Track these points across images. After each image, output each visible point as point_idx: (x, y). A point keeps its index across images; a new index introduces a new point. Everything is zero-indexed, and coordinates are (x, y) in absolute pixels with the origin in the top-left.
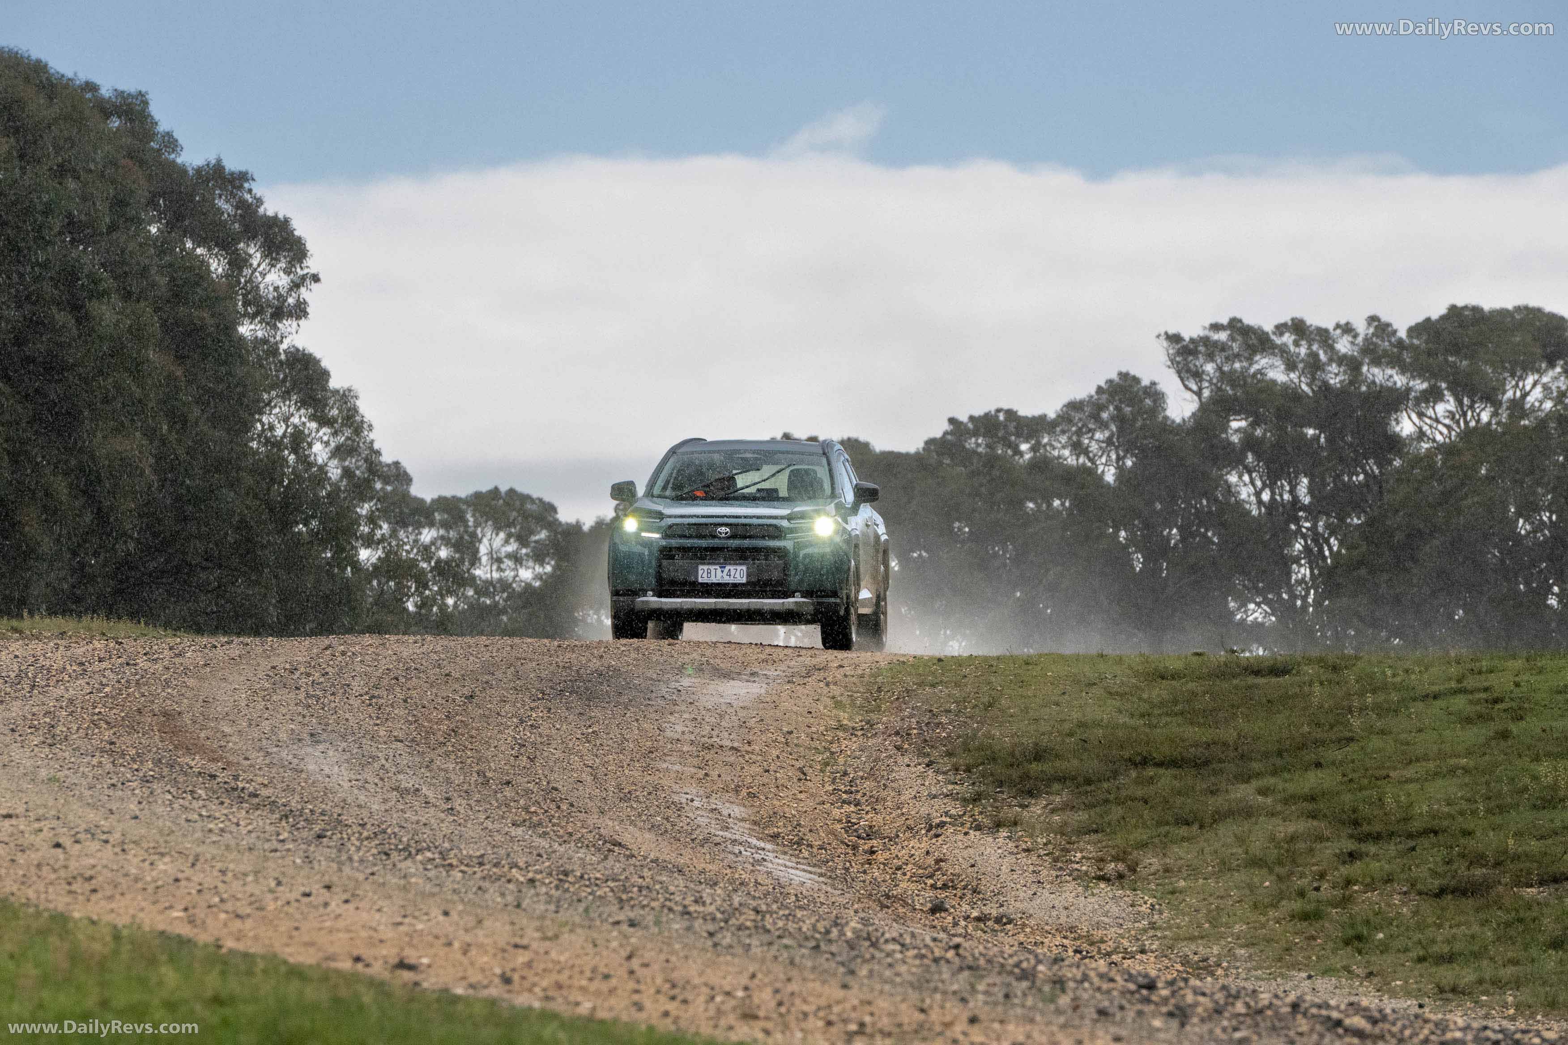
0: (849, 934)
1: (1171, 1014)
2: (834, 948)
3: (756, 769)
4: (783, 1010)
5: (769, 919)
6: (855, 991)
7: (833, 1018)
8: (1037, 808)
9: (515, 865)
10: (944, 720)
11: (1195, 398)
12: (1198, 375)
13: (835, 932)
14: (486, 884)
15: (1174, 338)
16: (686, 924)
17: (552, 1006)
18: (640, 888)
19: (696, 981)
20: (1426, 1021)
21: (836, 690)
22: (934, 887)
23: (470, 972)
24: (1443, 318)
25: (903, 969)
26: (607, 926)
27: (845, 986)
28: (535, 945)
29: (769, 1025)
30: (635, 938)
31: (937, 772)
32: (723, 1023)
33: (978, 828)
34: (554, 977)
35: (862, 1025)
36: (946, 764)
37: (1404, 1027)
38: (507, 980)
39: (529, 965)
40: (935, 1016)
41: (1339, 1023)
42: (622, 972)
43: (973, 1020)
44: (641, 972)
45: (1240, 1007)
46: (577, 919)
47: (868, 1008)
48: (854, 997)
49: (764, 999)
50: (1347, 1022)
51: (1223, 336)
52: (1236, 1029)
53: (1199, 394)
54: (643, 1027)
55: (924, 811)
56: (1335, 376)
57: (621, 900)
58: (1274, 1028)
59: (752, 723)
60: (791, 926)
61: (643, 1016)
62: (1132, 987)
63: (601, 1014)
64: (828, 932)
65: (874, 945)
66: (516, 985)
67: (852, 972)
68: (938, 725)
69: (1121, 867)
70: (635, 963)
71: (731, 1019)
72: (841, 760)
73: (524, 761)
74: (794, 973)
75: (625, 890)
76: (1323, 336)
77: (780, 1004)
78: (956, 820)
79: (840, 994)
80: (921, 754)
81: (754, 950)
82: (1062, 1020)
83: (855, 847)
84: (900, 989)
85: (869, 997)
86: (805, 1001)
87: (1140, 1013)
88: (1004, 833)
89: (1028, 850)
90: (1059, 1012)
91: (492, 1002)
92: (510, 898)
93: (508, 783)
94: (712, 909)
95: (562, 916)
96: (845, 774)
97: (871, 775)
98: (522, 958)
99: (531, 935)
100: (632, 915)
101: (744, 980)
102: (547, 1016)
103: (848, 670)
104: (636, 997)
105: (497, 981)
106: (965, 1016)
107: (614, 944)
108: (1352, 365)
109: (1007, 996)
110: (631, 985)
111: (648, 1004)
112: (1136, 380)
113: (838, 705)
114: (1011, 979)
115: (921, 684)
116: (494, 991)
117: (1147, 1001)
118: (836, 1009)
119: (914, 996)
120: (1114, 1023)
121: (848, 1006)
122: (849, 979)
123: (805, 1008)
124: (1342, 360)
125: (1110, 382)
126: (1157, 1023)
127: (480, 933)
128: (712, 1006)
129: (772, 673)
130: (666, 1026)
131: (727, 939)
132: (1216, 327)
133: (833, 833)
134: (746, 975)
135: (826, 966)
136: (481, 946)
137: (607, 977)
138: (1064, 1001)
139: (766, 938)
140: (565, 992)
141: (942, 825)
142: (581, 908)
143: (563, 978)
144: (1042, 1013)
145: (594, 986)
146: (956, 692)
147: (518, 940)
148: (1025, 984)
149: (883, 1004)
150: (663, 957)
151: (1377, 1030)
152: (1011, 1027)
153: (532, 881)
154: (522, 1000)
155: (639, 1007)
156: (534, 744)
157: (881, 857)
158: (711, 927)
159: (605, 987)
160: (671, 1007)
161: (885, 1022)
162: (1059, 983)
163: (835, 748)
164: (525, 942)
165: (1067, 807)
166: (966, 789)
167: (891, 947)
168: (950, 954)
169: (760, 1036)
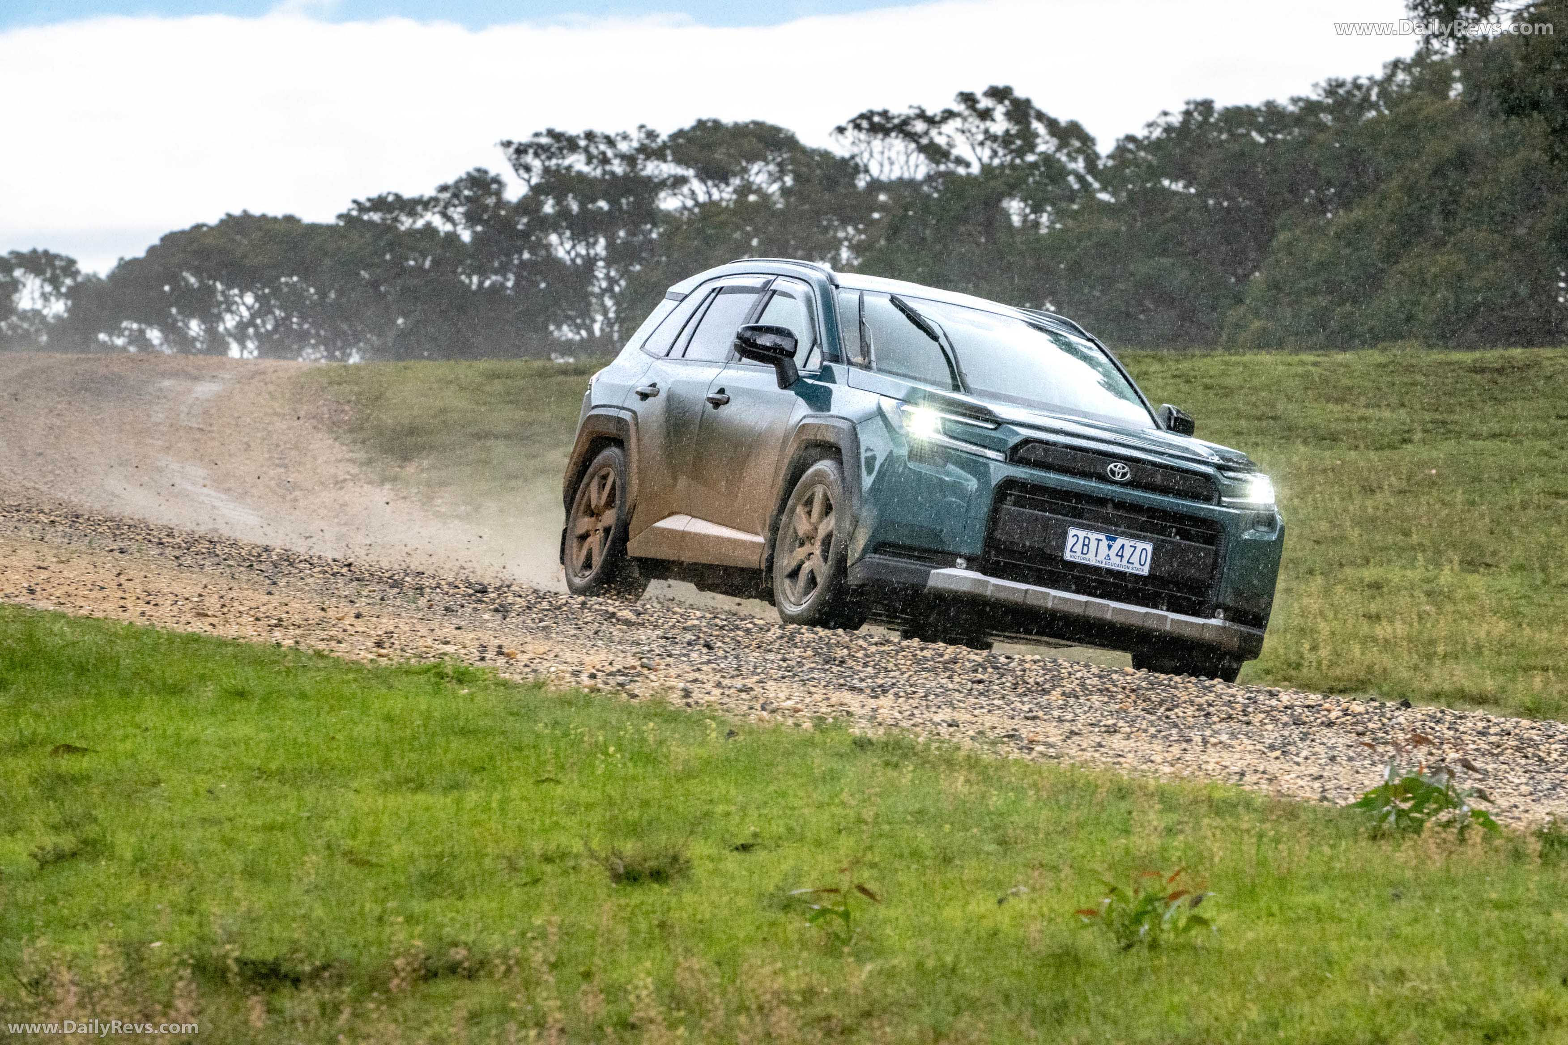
0: (275, 557)
1: (496, 610)
2: (263, 567)
3: (216, 443)
4: (225, 610)
5: (218, 547)
6: (276, 597)
7: (260, 615)
8: (411, 469)
9: (41, 511)
10: (347, 408)
11: (525, 183)
12: (528, 169)
13: (265, 555)
14: (20, 525)
15: (508, 144)
16: (159, 551)
17: (62, 609)
18: (130, 527)
19: (166, 590)
20: (674, 613)
21: (271, 388)
22: (339, 524)
23: (6, 585)
24: (694, 129)
25: (311, 580)
26: (104, 553)
27: (269, 593)
28: (52, 567)
29: (215, 621)
30: (124, 560)
31: (342, 444)
32: (183, 620)
33: (369, 483)
34: (65, 588)
35: (280, 620)
36: (349, 438)
37: (659, 617)
38: (32, 591)
39: (48, 580)
40: (331, 613)
41: (613, 615)
42: (114, 584)
43: (358, 616)
44: (126, 585)
45: (545, 605)
46: (83, 548)
47: (285, 608)
48: (275, 600)
49: (212, 603)
50: (619, 614)
51: (544, 140)
52: (541, 621)
53: (528, 181)
54: (126, 623)
55: (333, 471)
56: (618, 167)
57: (115, 535)
58: (568, 619)
59: (213, 411)
60: (234, 552)
61: (127, 615)
62: (471, 591)
63: (96, 615)
64: (260, 556)
65: (291, 564)
66: (38, 595)
67: (275, 583)
68: (343, 411)
69: (469, 508)
70: (122, 579)
71: (188, 617)
72: (275, 436)
73: (52, 439)
74: (233, 584)
75: (118, 528)
76: (610, 141)
77: (223, 606)
78: (355, 478)
79: (266, 598)
80: (331, 431)
81: (207, 569)
82: (420, 615)
83: (284, 497)
84: (308, 595)
85: (286, 600)
86: (242, 604)
87: (475, 610)
88: (388, 486)
89: (404, 498)
90: (419, 609)
91: (19, 607)
92: (36, 535)
93: (40, 454)
94: (179, 540)
95: (73, 547)
96: (278, 446)
97: (296, 447)
98: (43, 575)
99: (51, 560)
100: (122, 545)
101: (199, 590)
102: (58, 616)
103: (281, 374)
104: (122, 603)
105: (25, 591)
106: (354, 612)
107: (108, 566)
108: (629, 159)
109: (382, 599)
110: (120, 594)
111: (130, 607)
112: (486, 172)
113: (273, 398)
114: (386, 587)
115: (330, 383)
116: (23, 599)
117: (481, 601)
118: (263, 609)
119: (317, 599)
120: (456, 617)
121: (270, 607)
122: (272, 588)
123: (241, 609)
124: (623, 157)
125: (469, 174)
126: (486, 616)
127: (14, 558)
128: (175, 608)
129: (227, 376)
130: (141, 622)
131: (188, 560)
132: (537, 135)
133: (268, 487)
134: (201, 586)
135: (257, 579)
136: (14, 568)
137: (102, 588)
138: (422, 602)
139: (216, 560)
140: (72, 599)
141: (345, 480)
142: (86, 541)
143: (71, 589)
144: (407, 610)
145: (93, 595)
146: (356, 389)
147: (40, 564)
148: (396, 590)
149: (295, 605)
150: (143, 574)
151: (640, 620)
152: (384, 621)
153: (53, 522)
154: (42, 605)
155: (124, 609)
156: (59, 427)
157: (302, 503)
158: (177, 553)
159: (100, 595)
160: (147, 608)
161: (297, 618)
162: (420, 590)
163: (270, 428)
164: (45, 565)
165: (432, 467)
166: (361, 455)
167: (302, 565)
168: (344, 570)
169: (209, 628)
